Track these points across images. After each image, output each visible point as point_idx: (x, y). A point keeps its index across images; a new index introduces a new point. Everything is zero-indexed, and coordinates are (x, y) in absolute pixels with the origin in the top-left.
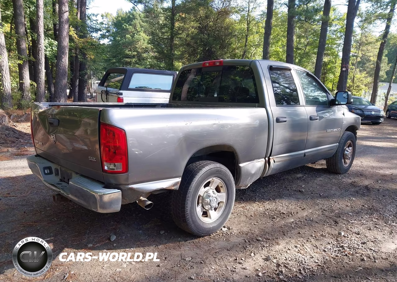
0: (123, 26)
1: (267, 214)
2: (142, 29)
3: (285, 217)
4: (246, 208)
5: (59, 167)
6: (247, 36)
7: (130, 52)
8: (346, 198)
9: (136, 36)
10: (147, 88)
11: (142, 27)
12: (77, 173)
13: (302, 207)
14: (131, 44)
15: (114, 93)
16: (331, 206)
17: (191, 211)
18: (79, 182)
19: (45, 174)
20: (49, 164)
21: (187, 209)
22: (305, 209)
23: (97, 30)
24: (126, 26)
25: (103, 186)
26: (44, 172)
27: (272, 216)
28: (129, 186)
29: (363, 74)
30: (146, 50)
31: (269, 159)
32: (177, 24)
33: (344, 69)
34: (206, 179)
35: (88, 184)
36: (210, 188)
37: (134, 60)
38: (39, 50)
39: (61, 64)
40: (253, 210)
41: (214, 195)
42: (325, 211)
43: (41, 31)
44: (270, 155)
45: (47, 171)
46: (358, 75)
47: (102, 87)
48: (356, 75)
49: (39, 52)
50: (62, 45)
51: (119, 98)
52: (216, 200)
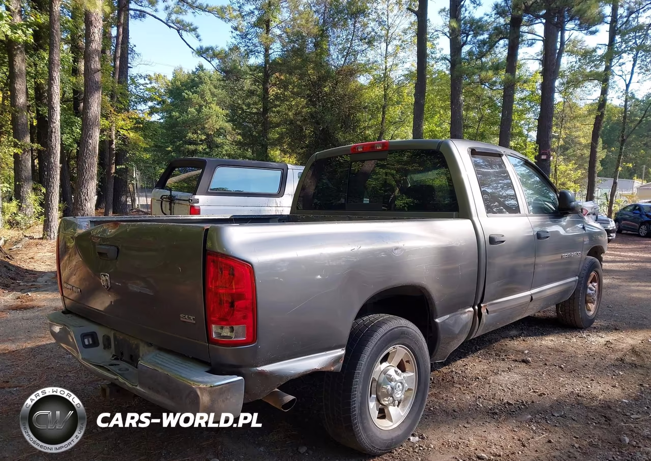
0: (183, 94)
1: (481, 406)
2: (215, 99)
3: (514, 412)
4: (441, 396)
5: (113, 332)
6: (384, 107)
7: (195, 136)
8: (608, 373)
9: (204, 110)
10: (225, 190)
11: (213, 95)
12: (150, 345)
13: (537, 391)
14: (197, 123)
15: (184, 200)
16: (587, 387)
17: (361, 409)
18: (160, 362)
19: (85, 346)
20: (92, 328)
21: (355, 407)
22: (544, 394)
23: (145, 100)
24: (187, 94)
25: (207, 369)
26: (83, 342)
27: (490, 410)
28: (257, 368)
29: (571, 165)
30: (220, 132)
31: (480, 308)
32: (273, 91)
33: (544, 157)
34: (385, 348)
35: (177, 366)
36: (389, 365)
37: (200, 148)
38: (52, 132)
39: (86, 155)
40: (454, 399)
41: (397, 378)
42: (581, 396)
43: (55, 101)
44: (482, 302)
45: (89, 341)
46: (562, 167)
47: (161, 190)
48: (559, 166)
49: (51, 135)
50: (89, 124)
51: (192, 207)
52: (401, 387)
